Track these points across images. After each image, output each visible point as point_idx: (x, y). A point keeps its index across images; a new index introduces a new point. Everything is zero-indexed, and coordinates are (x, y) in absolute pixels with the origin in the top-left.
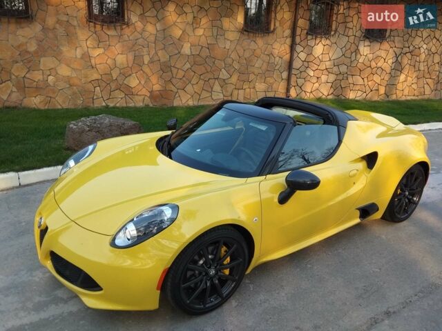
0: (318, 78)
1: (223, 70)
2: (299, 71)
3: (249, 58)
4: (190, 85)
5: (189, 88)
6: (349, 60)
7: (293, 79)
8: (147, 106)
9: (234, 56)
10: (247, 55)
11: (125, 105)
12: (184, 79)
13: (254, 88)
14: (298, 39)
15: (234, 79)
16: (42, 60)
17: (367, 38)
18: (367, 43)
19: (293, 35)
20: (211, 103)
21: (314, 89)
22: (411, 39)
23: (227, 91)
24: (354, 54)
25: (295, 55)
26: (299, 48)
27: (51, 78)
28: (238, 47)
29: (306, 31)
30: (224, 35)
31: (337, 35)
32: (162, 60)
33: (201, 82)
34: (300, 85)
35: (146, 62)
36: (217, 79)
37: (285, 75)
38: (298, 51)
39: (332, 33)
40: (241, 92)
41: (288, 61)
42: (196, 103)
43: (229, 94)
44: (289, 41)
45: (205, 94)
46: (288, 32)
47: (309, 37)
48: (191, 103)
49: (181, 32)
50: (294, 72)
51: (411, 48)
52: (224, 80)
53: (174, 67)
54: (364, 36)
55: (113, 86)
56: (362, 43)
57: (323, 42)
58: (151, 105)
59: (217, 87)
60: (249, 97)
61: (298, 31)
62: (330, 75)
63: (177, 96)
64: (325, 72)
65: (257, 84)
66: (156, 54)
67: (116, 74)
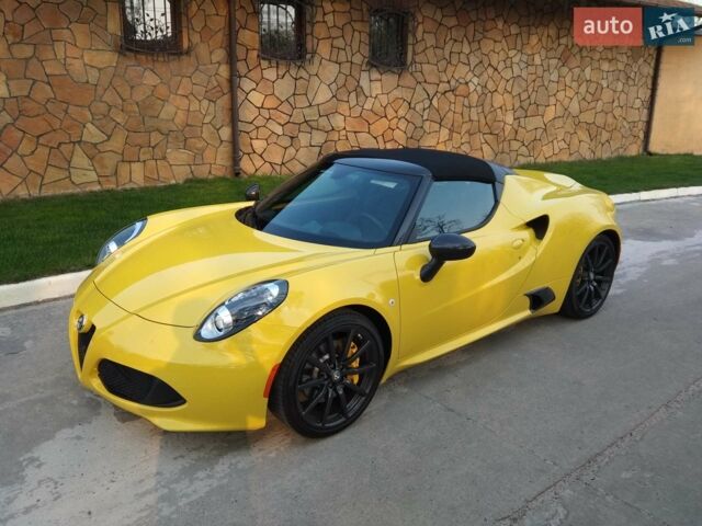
0: (292, 138)
1: (89, 125)
2: (252, 127)
3: (143, 101)
4: (15, 157)
5: (14, 163)
6: (345, 106)
7: (243, 140)
9: (109, 97)
10: (139, 96)
13: (164, 158)
14: (241, 67)
15: (117, 143)
17: (373, 66)
18: (375, 75)
19: (231, 59)
20: (70, 191)
21: (287, 158)
22: (451, 68)
23: (103, 166)
24: (353, 95)
25: (240, 96)
26: (247, 85)
28: (117, 82)
29: (255, 53)
30: (82, 56)
31: (316, 60)
33: (41, 151)
34: (259, 151)
36: (79, 142)
37: (226, 133)
38: (247, 90)
39: (308, 56)
40: (137, 167)
41: (228, 106)
43: (108, 172)
44: (224, 71)
45: (52, 174)
46: (220, 54)
47: (265, 64)
50: (241, 126)
51: (453, 83)
52: (95, 145)
54: (368, 63)
56: (365, 75)
57: (293, 72)
59: (80, 159)
60: (156, 177)
61: (240, 52)
62: (314, 132)
64: (304, 127)
65: (169, 151)
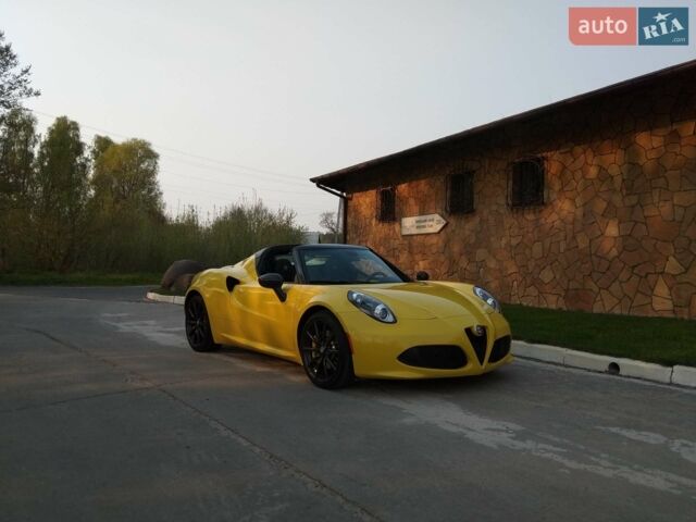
1: (671, 258)
4: (617, 283)
5: (615, 287)
8: (560, 309)
11: (537, 306)
12: (609, 273)
20: (650, 315)
23: (680, 297)
32: (582, 246)
33: (635, 279)
35: (562, 250)
36: (661, 273)
42: (625, 313)
43: (684, 302)
45: (641, 300)
48: (617, 311)
49: (605, 205)
52: (675, 276)
53: (595, 254)
55: (529, 280)
58: (565, 309)
59: (661, 289)
63: (598, 298)
66: (574, 238)
67: (531, 264)
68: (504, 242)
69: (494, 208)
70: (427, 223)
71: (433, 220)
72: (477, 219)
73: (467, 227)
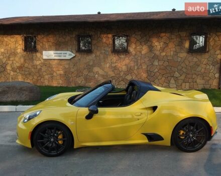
1: (176, 72)
3: (192, 66)
9: (183, 65)
12: (154, 77)
13: (196, 82)
15: (183, 77)
16: (94, 68)
23: (178, 83)
27: (96, 75)
28: (186, 61)
30: (177, 55)
32: (144, 68)
33: (163, 79)
35: (136, 69)
36: (173, 77)
37: (217, 75)
40: (187, 84)
45: (165, 84)
49: (153, 54)
52: (177, 77)
53: (149, 71)
55: (120, 79)
59: (172, 81)
60: (192, 87)
65: (198, 80)
66: (141, 65)
67: (122, 74)
68: (108, 65)
69: (103, 52)
70: (62, 55)
71: (66, 53)
72: (93, 55)
73: (88, 58)
